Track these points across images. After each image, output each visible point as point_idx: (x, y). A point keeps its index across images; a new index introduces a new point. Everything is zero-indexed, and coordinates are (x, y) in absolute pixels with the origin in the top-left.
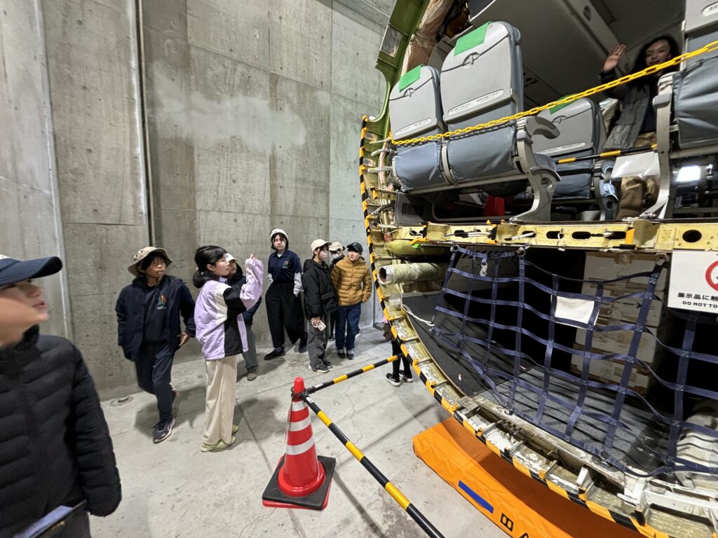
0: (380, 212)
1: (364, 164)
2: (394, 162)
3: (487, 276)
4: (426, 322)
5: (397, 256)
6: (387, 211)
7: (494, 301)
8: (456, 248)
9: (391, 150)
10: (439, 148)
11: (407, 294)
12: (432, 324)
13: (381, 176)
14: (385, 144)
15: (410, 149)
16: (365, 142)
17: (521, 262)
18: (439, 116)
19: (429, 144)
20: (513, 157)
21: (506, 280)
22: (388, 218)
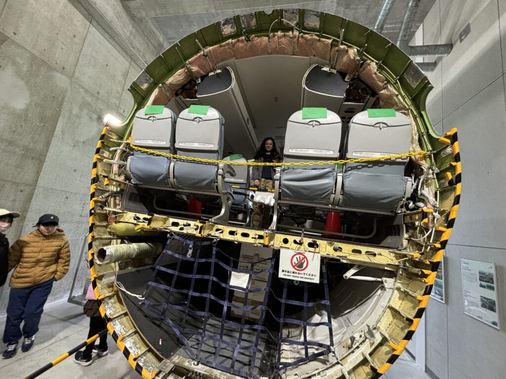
0: (108, 196)
1: (100, 154)
2: (129, 160)
3: (191, 257)
4: (137, 296)
5: (118, 236)
6: (115, 197)
7: (194, 276)
8: (172, 235)
9: (128, 150)
10: (169, 163)
11: (122, 271)
12: (142, 297)
13: (115, 168)
14: (123, 144)
15: (145, 156)
16: (105, 137)
17: (214, 249)
18: (172, 142)
19: (161, 157)
20: (215, 183)
21: (203, 260)
22: (115, 202)
